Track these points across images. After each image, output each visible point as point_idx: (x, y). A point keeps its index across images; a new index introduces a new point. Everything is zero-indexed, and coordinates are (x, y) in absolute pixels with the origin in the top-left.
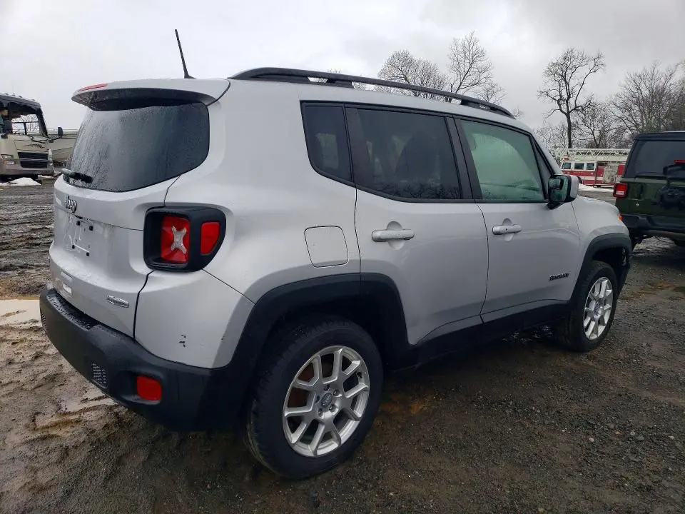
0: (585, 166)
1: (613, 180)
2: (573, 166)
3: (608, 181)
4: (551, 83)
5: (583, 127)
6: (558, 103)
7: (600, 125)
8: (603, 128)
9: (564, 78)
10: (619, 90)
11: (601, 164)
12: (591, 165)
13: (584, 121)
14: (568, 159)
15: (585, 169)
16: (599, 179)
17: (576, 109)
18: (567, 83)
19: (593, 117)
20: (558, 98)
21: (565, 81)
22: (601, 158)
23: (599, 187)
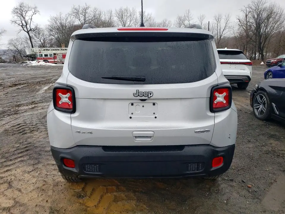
0: (49, 55)
1: (61, 60)
2: (43, 55)
3: (60, 61)
4: (16, 17)
5: (35, 38)
6: (22, 27)
7: (43, 38)
8: (44, 39)
9: (22, 15)
10: (49, 23)
11: (55, 54)
12: (51, 55)
13: (35, 35)
14: (40, 53)
15: (49, 57)
16: (56, 60)
17: (31, 30)
18: (24, 18)
19: (39, 34)
20: (21, 24)
21: (23, 16)
22: (54, 52)
23: (56, 64)
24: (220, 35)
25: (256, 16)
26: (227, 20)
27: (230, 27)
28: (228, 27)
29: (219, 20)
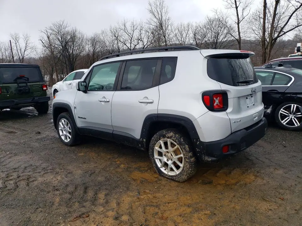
24: (22, 55)
25: (60, 38)
26: (27, 40)
27: (32, 48)
28: (29, 48)
29: (17, 39)
